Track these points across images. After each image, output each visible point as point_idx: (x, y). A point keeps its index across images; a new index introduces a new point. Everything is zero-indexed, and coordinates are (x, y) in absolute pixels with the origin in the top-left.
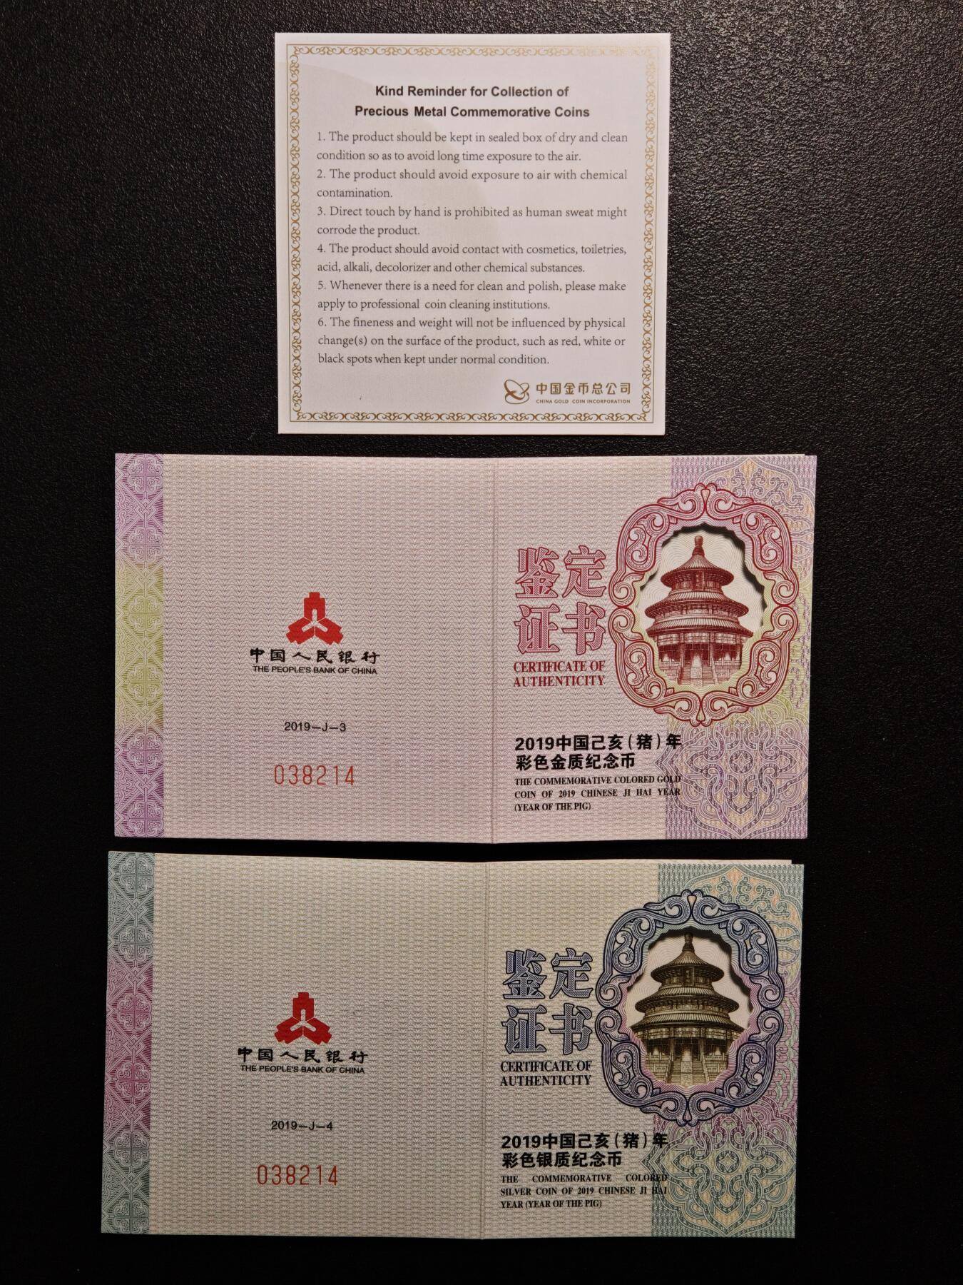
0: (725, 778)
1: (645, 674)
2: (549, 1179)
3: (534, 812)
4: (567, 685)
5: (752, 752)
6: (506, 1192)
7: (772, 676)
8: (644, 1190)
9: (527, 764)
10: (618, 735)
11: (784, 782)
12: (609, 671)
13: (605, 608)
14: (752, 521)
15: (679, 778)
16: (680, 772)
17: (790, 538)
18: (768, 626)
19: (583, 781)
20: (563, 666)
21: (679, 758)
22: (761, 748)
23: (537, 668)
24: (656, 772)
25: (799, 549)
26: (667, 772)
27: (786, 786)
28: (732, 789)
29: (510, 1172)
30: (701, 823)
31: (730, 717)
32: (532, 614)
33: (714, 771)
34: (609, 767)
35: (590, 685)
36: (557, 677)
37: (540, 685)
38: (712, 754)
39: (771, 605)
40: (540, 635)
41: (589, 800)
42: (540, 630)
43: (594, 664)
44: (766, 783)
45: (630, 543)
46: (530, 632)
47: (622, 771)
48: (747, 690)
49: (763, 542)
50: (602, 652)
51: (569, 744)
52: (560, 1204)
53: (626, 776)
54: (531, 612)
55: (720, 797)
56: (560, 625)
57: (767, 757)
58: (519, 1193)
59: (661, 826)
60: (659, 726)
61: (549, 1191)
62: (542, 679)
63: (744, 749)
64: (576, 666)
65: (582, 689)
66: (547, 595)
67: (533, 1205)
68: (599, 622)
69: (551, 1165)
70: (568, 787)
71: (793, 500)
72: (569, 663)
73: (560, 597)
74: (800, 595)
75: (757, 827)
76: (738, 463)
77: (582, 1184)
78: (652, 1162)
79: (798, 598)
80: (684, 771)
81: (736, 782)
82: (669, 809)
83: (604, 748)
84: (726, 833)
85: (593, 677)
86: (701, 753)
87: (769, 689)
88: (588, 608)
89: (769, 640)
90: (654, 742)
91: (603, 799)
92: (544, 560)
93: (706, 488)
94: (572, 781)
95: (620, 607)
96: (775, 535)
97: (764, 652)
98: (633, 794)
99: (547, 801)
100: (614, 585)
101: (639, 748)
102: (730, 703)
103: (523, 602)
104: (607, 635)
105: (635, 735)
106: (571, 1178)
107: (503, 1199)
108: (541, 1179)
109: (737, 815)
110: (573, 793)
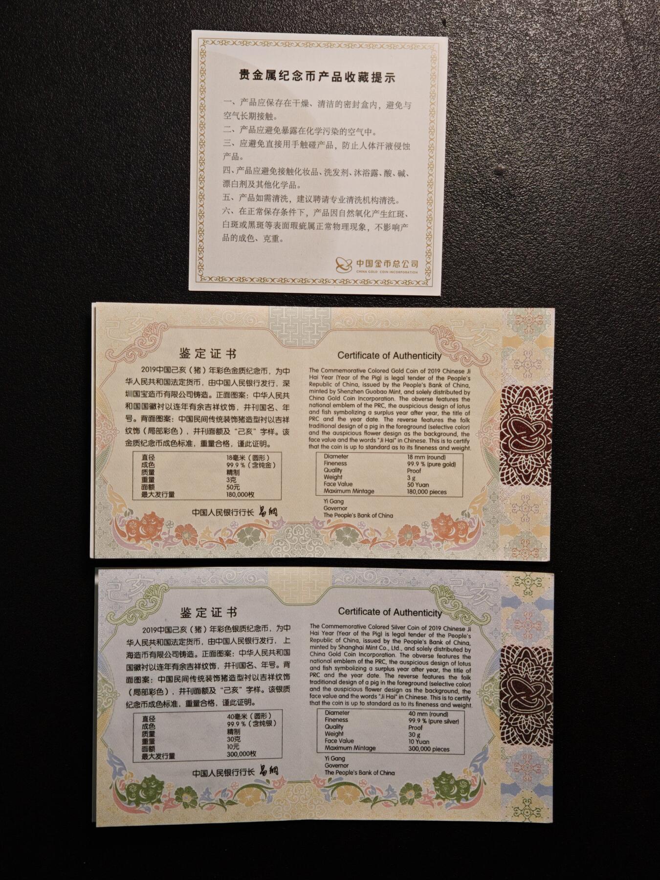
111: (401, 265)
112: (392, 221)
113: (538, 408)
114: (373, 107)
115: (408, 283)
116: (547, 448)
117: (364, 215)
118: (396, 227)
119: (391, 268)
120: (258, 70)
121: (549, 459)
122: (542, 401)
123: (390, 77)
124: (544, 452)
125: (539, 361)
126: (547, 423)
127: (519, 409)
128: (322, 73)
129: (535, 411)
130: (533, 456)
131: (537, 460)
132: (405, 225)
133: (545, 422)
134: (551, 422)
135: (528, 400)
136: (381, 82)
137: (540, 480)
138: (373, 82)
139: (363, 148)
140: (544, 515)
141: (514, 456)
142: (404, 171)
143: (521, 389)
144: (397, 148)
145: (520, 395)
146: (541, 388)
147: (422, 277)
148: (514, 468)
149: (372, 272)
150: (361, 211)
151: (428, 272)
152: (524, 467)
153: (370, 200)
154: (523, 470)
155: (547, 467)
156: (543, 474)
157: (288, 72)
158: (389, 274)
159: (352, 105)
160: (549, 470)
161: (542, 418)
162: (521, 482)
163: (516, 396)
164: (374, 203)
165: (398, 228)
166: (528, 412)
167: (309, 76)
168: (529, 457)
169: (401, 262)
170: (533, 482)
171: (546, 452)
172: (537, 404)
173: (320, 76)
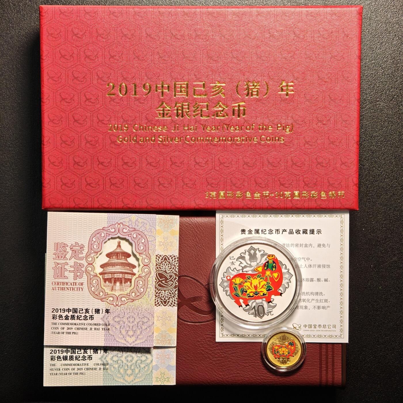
0: (125, 325)
1: (98, 288)
2: (66, 365)
3: (58, 335)
4: (70, 290)
5: (135, 316)
6: (52, 370)
7: (142, 289)
8: (100, 369)
9: (56, 318)
10: (88, 309)
11: (146, 327)
12: (85, 286)
13: (84, 264)
14: (135, 236)
15: (109, 325)
16: (110, 322)
17: (148, 242)
18: (140, 272)
19: (75, 324)
20: (69, 284)
21: (109, 317)
22: (138, 315)
23: (60, 284)
24: (101, 322)
25: (151, 246)
26: (105, 322)
27: (146, 328)
28: (128, 329)
29: (53, 362)
30: (117, 341)
31: (127, 303)
32: (59, 265)
33: (121, 322)
34: (85, 320)
35: (78, 291)
36: (67, 288)
37: (61, 290)
38: (121, 316)
39: (142, 265)
40: (61, 273)
41: (77, 331)
42: (61, 271)
43: (80, 283)
44: (139, 327)
45: (93, 242)
46: (58, 271)
47: (89, 321)
48: (133, 294)
49: (139, 244)
50: (83, 280)
51: (71, 311)
52: (71, 374)
53: (91, 323)
54: (58, 264)
55: (124, 332)
56: (68, 270)
57: (140, 318)
58: (56, 370)
59: (102, 341)
60: (102, 306)
61: (67, 369)
62: (62, 288)
63: (132, 315)
64: (74, 284)
65: (76, 292)
66: (64, 259)
67: (61, 374)
68: (82, 269)
69: (67, 360)
70: (70, 326)
71: (149, 229)
72: (71, 283)
73: (68, 260)
74: (151, 262)
75: (136, 343)
76: (130, 216)
77: (79, 367)
78: (103, 359)
79: (151, 263)
80: (111, 322)
81: (129, 326)
82: (106, 335)
83: (83, 313)
84: (125, 344)
85: (79, 288)
86: (117, 316)
87: (141, 294)
88: (78, 264)
89: (141, 277)
90: (101, 312)
91: (82, 331)
92: (63, 247)
93: (119, 224)
94: (72, 324)
95: (89, 264)
96: (143, 241)
97: (139, 281)
98: (93, 329)
99: (62, 331)
100: (87, 256)
101: (95, 313)
102: (127, 299)
103: (55, 261)
104: (84, 274)
105: (94, 309)
106: (75, 365)
107: (51, 372)
108: (64, 365)
109: (129, 338)
110: (72, 328)
111: (327, 327)
112: (321, 304)
113: (171, 266)
114: (310, 246)
115: (331, 336)
116: (175, 287)
117: (307, 302)
118: (324, 308)
119: (322, 329)
120: (250, 229)
121: (176, 293)
122: (173, 263)
123: (319, 232)
124: (174, 289)
125: (172, 243)
126: (175, 274)
127: (161, 267)
128: (283, 230)
129: (169, 268)
130: (168, 291)
131: (170, 293)
132: (328, 307)
133: (174, 274)
134: (178, 274)
135: (165, 262)
136: (314, 234)
137: (171, 304)
138: (310, 234)
139: (306, 267)
140: (174, 322)
141: (158, 291)
142: (327, 279)
143: (162, 256)
144: (323, 267)
145: (162, 259)
146: (173, 256)
147: (338, 333)
148: (158, 297)
149: (312, 331)
150: (305, 299)
151: (341, 330)
152: (164, 297)
153: (310, 293)
154: (163, 299)
155: (175, 297)
156: (173, 300)
157: (266, 230)
158: (321, 332)
159: (299, 246)
160: (176, 298)
161: (173, 272)
162: (162, 305)
163: (160, 260)
164: (312, 295)
165: (325, 308)
166: (166, 268)
167: (277, 232)
168: (166, 292)
169: (327, 326)
170: (168, 305)
171: (175, 289)
172: (170, 264)
173: (283, 232)
